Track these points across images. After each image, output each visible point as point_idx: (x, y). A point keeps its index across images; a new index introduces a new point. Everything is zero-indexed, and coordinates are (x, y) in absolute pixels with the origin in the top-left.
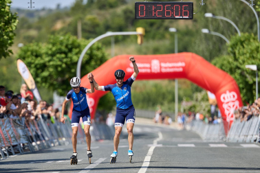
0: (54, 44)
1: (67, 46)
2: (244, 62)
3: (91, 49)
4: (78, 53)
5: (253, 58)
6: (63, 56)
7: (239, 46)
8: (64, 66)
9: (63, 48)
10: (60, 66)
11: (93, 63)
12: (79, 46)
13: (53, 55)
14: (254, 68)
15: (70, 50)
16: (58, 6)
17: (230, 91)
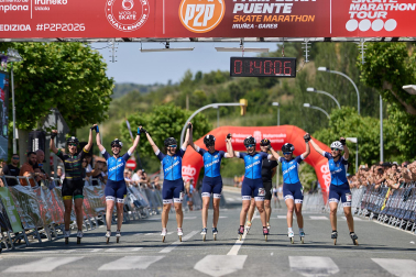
0: (158, 114)
1: (170, 116)
2: (344, 134)
3: (194, 119)
4: (183, 122)
5: (354, 131)
6: (167, 125)
7: (339, 119)
9: (167, 118)
10: (164, 135)
12: (183, 116)
13: (157, 124)
14: (355, 140)
15: (174, 120)
16: (170, 82)
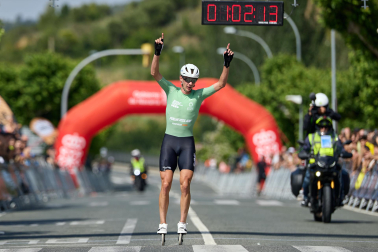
0: (30, 64)
2: (283, 92)
4: (66, 76)
6: (43, 80)
8: (45, 94)
9: (43, 69)
10: (39, 93)
11: (83, 91)
12: (64, 67)
13: (31, 78)
15: (54, 73)
16: (19, 19)
17: (267, 130)
